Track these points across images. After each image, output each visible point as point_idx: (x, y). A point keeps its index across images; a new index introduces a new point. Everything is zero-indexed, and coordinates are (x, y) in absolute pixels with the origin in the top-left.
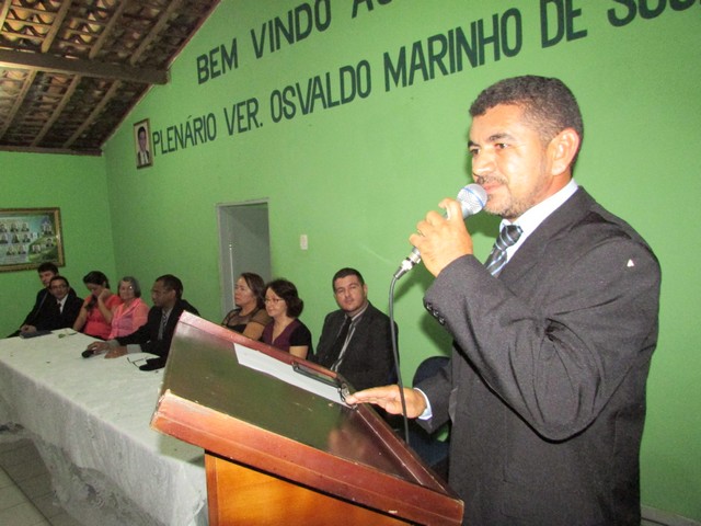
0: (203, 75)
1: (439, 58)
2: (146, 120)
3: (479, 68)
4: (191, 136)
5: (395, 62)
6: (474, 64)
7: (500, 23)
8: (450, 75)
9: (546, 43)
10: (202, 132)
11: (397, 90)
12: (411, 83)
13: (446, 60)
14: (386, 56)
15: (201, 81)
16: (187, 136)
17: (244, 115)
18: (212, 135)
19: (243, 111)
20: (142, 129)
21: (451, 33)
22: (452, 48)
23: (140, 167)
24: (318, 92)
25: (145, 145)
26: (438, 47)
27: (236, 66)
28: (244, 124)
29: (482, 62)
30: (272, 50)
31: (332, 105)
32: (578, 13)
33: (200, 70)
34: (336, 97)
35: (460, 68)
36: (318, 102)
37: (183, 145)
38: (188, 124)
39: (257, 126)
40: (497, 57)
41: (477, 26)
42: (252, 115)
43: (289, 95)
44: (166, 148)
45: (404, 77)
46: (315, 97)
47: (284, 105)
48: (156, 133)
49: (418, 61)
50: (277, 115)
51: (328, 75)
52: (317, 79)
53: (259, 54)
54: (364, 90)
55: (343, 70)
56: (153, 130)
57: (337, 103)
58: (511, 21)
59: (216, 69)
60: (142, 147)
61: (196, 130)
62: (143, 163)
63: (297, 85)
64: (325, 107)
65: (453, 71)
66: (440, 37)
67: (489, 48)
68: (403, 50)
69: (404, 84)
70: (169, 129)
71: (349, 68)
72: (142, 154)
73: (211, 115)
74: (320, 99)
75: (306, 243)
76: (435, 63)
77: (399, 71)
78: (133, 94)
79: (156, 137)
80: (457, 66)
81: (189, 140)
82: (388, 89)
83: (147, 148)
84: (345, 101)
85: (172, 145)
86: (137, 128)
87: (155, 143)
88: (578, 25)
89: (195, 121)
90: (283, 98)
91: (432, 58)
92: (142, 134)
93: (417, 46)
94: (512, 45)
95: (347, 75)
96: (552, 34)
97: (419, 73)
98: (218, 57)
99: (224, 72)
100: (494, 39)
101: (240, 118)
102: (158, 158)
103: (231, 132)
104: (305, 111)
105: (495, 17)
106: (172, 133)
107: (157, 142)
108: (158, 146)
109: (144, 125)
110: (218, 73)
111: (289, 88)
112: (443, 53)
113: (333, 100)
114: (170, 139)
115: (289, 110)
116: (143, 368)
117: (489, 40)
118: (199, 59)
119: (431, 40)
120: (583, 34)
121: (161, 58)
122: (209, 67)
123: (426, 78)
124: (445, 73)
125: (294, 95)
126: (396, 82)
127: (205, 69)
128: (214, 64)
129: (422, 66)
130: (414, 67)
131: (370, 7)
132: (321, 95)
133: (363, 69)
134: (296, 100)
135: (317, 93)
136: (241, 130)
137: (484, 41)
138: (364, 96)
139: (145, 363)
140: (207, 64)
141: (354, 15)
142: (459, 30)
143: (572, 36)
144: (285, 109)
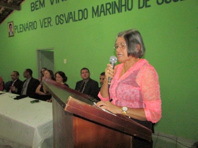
0: (33, 9)
1: (109, 10)
2: (12, 22)
3: (120, 13)
4: (28, 27)
5: (95, 9)
8: (112, 15)
9: (139, 8)
10: (32, 26)
11: (96, 18)
12: (100, 16)
13: (111, 10)
14: (93, 8)
15: (32, 11)
16: (27, 28)
17: (46, 22)
18: (35, 27)
19: (46, 21)
20: (10, 25)
21: (112, 2)
22: (113, 7)
23: (10, 36)
25: (11, 29)
26: (108, 6)
27: (44, 7)
28: (46, 25)
29: (121, 12)
30: (56, 3)
31: (75, 21)
33: (32, 7)
34: (77, 18)
35: (115, 13)
36: (71, 20)
37: (25, 30)
38: (27, 24)
39: (51, 26)
40: (126, 10)
41: (120, 1)
42: (49, 22)
43: (61, 17)
44: (19, 31)
45: (98, 14)
46: (70, 18)
47: (60, 20)
48: (15, 26)
49: (102, 10)
50: (57, 23)
51: (74, 12)
52: (71, 13)
53: (52, 4)
54: (86, 17)
55: (79, 11)
56: (14, 25)
57: (77, 21)
58: (130, 1)
59: (37, 7)
60: (11, 30)
61: (30, 26)
62: (11, 35)
63: (65, 14)
64: (73, 21)
65: (113, 13)
66: (109, 3)
67: (123, 8)
68: (98, 6)
69: (98, 16)
70: (20, 25)
71: (81, 10)
72: (10, 32)
73: (35, 21)
75: (66, 62)
76: (108, 11)
77: (96, 12)
78: (8, 13)
79: (16, 28)
80: (114, 12)
81: (27, 29)
82: (93, 17)
83: (13, 30)
84: (79, 20)
85: (21, 30)
86: (9, 24)
87: (15, 29)
88: (148, 3)
89: (30, 23)
90: (59, 18)
91: (107, 9)
92: (11, 26)
93: (102, 5)
94: (130, 7)
95: (81, 12)
96: (141, 5)
97: (102, 14)
98: (38, 3)
99: (40, 8)
100: (125, 5)
101: (45, 23)
102: (16, 34)
103: (42, 27)
104: (67, 22)
106: (21, 26)
107: (16, 29)
108: (16, 30)
109: (12, 23)
110: (38, 9)
111: (62, 15)
112: (110, 8)
114: (20, 28)
115: (62, 22)
116: (15, 99)
117: (123, 5)
118: (31, 4)
119: (107, 4)
120: (149, 6)
121: (18, 2)
122: (35, 6)
123: (105, 15)
124: (110, 14)
125: (63, 17)
126: (96, 15)
127: (34, 7)
128: (37, 6)
129: (104, 11)
130: (101, 12)
132: (72, 18)
133: (86, 11)
134: (64, 19)
135: (70, 17)
136: (45, 27)
137: (122, 6)
138: (86, 19)
139: (15, 97)
140: (34, 5)
142: (115, 2)
143: (147, 6)
144: (60, 21)
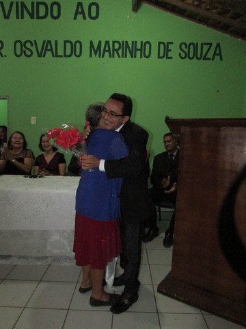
1: (117, 50)
3: (134, 59)
5: (96, 46)
6: (132, 57)
7: (143, 45)
8: (121, 58)
9: (159, 57)
11: (96, 58)
12: (103, 56)
13: (120, 52)
14: (91, 42)
21: (123, 42)
22: (123, 48)
24: (49, 48)
26: (117, 46)
29: (135, 57)
30: (18, 18)
31: (57, 56)
32: (170, 51)
34: (61, 52)
35: (126, 57)
36: (49, 54)
39: (2, 56)
40: (141, 57)
41: (134, 43)
43: (28, 45)
45: (100, 54)
46: (46, 50)
47: (24, 49)
49: (107, 49)
50: (18, 53)
51: (56, 42)
52: (49, 42)
53: (7, 17)
54: (78, 53)
55: (65, 42)
57: (61, 56)
58: (148, 45)
63: (35, 41)
64: (53, 56)
65: (123, 57)
66: (118, 42)
67: (138, 53)
68: (100, 42)
69: (100, 56)
71: (70, 42)
74: (50, 52)
75: (35, 121)
76: (115, 52)
77: (97, 50)
82: (91, 56)
84: (65, 56)
88: (170, 54)
90: (23, 45)
91: (114, 50)
93: (107, 42)
94: (147, 54)
95: (68, 45)
96: (161, 54)
97: (107, 54)
100: (141, 50)
104: (39, 56)
105: (142, 42)
112: (119, 49)
113: (59, 54)
115: (28, 53)
117: (138, 50)
119: (114, 42)
120: (171, 58)
123: (110, 56)
124: (119, 57)
125: (32, 45)
126: (96, 54)
129: (109, 51)
130: (105, 51)
131: (84, 18)
132: (51, 50)
133: (78, 45)
134: (33, 49)
135: (47, 48)
137: (136, 50)
138: (77, 56)
141: (75, 18)
142: (127, 42)
143: (168, 58)
144: (25, 51)
